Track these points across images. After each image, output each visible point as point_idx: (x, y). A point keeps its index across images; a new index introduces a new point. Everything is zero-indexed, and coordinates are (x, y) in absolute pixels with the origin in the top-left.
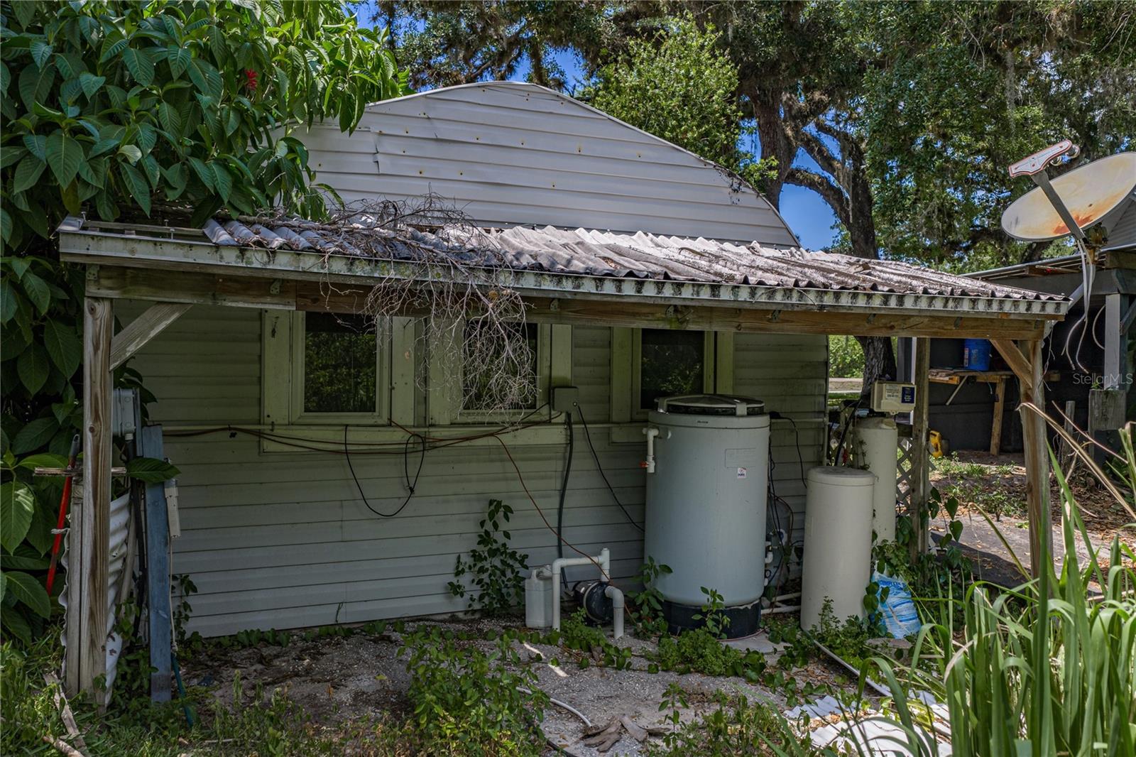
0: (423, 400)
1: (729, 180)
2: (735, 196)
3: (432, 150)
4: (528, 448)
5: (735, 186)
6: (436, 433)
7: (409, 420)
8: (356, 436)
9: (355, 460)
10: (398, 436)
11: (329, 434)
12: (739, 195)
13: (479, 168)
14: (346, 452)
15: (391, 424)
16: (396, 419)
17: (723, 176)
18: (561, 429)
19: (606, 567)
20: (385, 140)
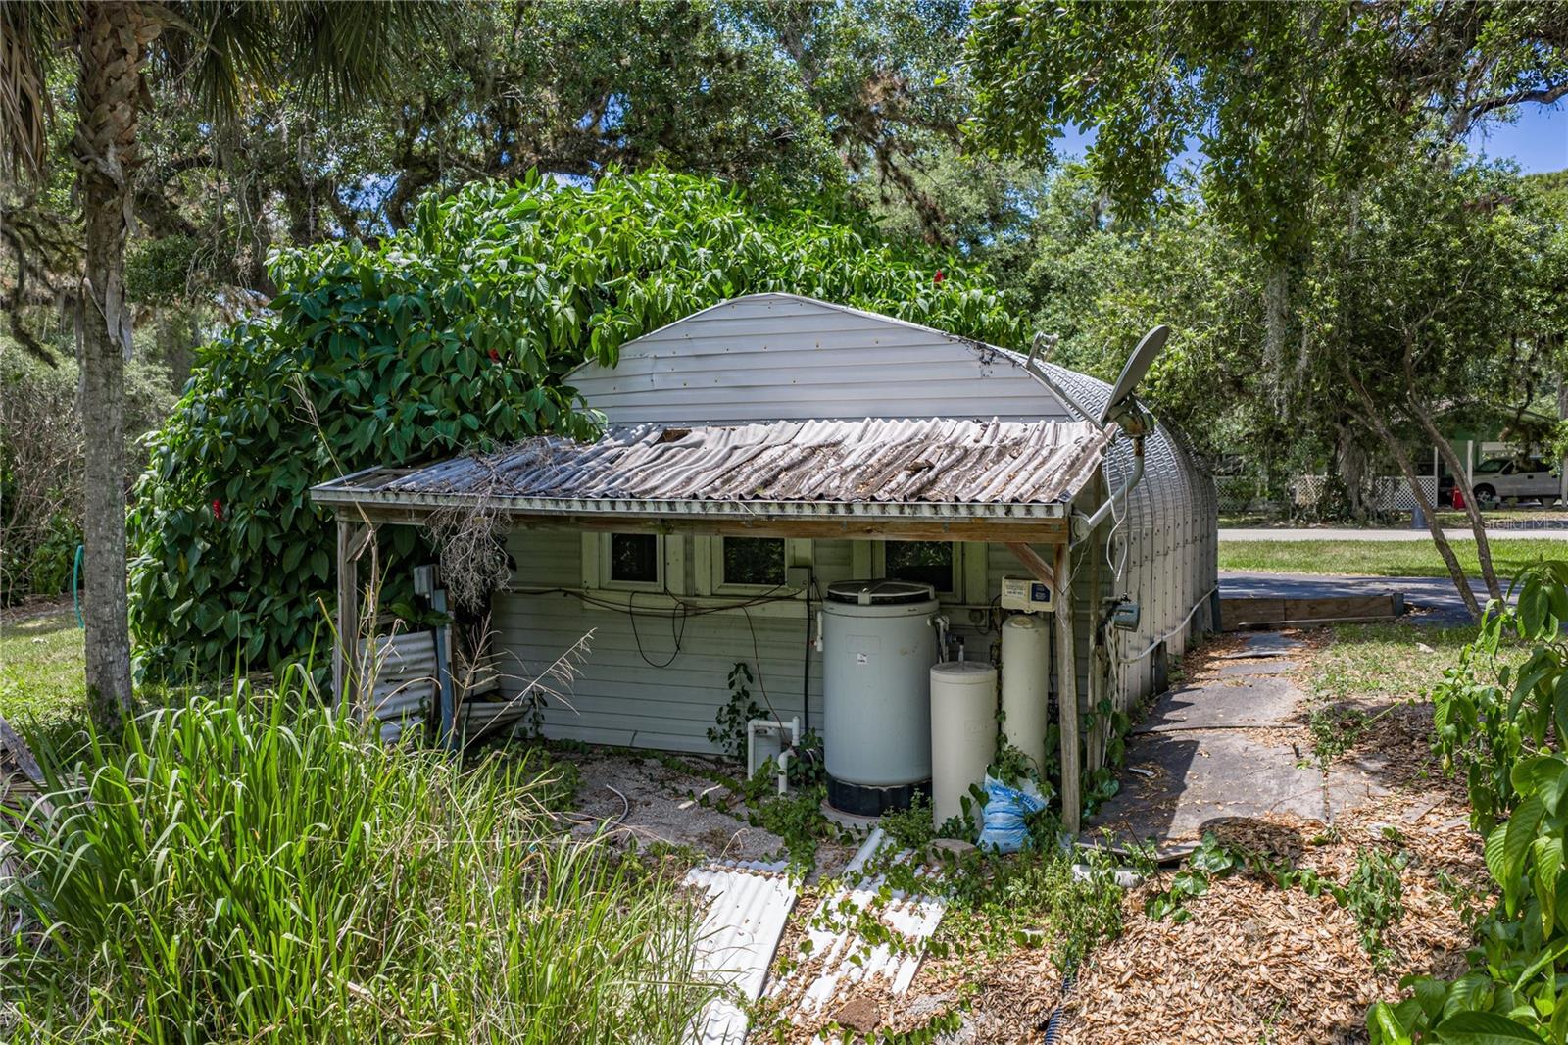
0: (689, 574)
1: (979, 353)
2: (986, 369)
3: (693, 365)
4: (774, 620)
5: (987, 358)
6: (700, 602)
7: (680, 590)
8: (642, 601)
9: (637, 619)
10: (672, 603)
11: (625, 598)
12: (992, 367)
13: (730, 375)
14: (631, 613)
15: (666, 592)
16: (671, 589)
17: (971, 349)
18: (804, 605)
19: (795, 733)
20: (659, 361)
